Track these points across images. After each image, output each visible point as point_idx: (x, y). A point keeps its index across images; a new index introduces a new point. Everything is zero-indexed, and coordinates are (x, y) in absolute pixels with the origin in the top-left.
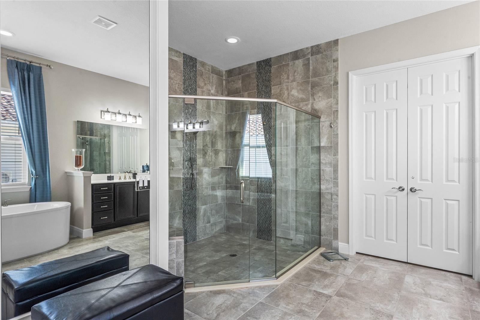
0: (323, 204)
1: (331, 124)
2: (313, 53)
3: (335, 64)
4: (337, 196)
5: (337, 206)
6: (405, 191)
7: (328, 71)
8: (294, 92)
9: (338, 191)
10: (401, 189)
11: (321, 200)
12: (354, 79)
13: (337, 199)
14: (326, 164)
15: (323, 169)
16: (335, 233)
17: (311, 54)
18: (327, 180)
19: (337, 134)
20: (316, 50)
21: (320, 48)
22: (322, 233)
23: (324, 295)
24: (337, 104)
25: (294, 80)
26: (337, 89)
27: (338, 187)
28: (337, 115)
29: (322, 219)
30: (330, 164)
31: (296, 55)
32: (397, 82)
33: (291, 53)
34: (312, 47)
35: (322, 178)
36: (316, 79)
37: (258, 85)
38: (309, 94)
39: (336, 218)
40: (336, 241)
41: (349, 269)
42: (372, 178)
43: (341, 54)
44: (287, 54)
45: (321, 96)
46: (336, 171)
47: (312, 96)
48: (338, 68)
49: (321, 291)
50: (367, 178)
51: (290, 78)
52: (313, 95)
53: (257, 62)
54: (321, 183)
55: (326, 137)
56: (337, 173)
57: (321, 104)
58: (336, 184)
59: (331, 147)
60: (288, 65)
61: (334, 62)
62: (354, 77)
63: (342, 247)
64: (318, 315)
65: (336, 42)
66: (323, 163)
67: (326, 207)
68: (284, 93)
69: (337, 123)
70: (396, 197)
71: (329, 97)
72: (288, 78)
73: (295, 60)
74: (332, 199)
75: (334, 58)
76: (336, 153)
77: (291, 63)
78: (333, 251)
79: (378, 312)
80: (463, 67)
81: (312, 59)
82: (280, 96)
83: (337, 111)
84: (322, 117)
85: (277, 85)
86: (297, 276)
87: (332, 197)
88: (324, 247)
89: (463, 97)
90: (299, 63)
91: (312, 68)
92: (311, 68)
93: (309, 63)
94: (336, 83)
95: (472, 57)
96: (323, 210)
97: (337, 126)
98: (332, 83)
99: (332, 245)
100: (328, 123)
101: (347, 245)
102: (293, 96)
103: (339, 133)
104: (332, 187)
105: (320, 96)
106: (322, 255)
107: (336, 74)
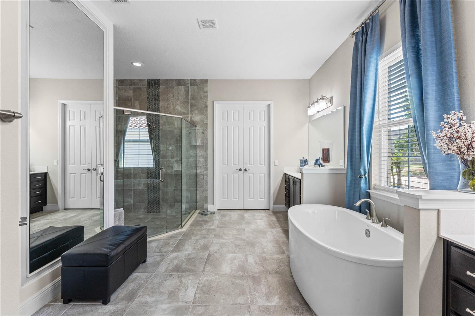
0: (198, 182)
1: (203, 131)
2: (192, 84)
3: (206, 94)
4: (207, 176)
5: (207, 182)
6: (242, 171)
7: (201, 98)
8: (178, 108)
9: (207, 173)
10: (240, 170)
11: (197, 180)
12: (217, 105)
13: (206, 178)
14: (200, 156)
15: (198, 160)
16: (206, 200)
17: (190, 84)
18: (201, 167)
19: (207, 138)
20: (193, 82)
21: (196, 82)
22: (198, 201)
23: (211, 229)
24: (207, 119)
25: (178, 99)
26: (207, 110)
27: (207, 170)
28: (207, 126)
29: (197, 192)
30: (203, 156)
31: (180, 82)
32: (238, 111)
33: (176, 80)
34: (191, 80)
35: (198, 165)
36: (194, 101)
37: (148, 97)
38: (189, 111)
39: (206, 190)
40: (206, 205)
41: (217, 217)
42: (226, 165)
43: (209, 87)
44: (173, 80)
45: (197, 112)
46: (206, 161)
47: (190, 112)
48: (207, 97)
49: (209, 228)
50: (223, 164)
51: (175, 97)
52: (191, 111)
53: (148, 80)
54: (197, 168)
55: (200, 139)
56: (207, 162)
57: (197, 118)
58: (206, 169)
59: (203, 146)
60: (173, 88)
61: (205, 93)
62: (217, 104)
63: (211, 207)
64: (213, 236)
65: (206, 81)
66: (198, 156)
67: (200, 184)
68: (170, 107)
69: (207, 131)
70: (238, 174)
71: (202, 114)
72: (173, 97)
73: (178, 85)
74: (204, 179)
75: (205, 90)
76: (206, 150)
77: (176, 87)
78: (205, 211)
79: (238, 229)
80: (266, 109)
81: (191, 88)
82: (167, 108)
83: (207, 124)
84: (197, 126)
85: (165, 100)
86: (192, 225)
87: (204, 177)
88: (199, 210)
89: (265, 123)
90: (182, 88)
91: (191, 94)
92: (190, 93)
93: (189, 90)
94: (206, 106)
95: (269, 105)
96: (198, 186)
97: (207, 133)
98: (204, 106)
99: (204, 207)
100: (201, 131)
101: (213, 205)
102: (177, 110)
103: (208, 137)
104: (204, 171)
105: (196, 113)
106: (199, 213)
107: (206, 101)
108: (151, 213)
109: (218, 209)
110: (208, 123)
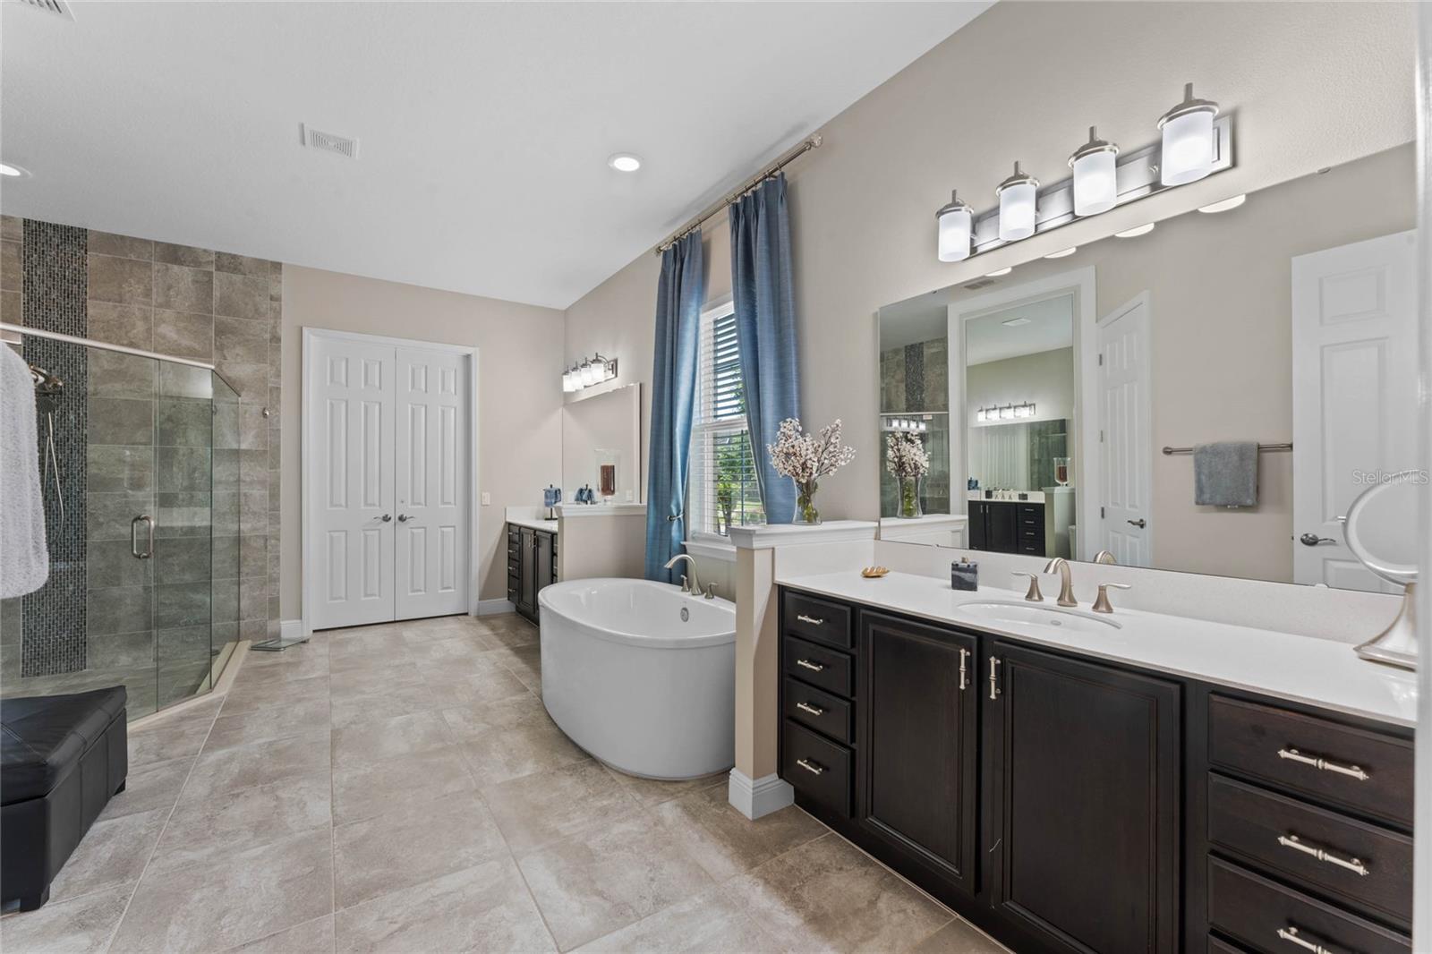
0: (245, 559)
1: (264, 409)
2: (222, 266)
3: (275, 304)
4: (278, 540)
5: (278, 558)
6: (392, 521)
7: (257, 313)
8: (168, 331)
9: (279, 530)
10: (386, 519)
11: (241, 552)
12: (312, 340)
13: (277, 546)
14: (251, 483)
15: (245, 495)
16: (274, 608)
17: (217, 266)
18: (254, 513)
19: (279, 430)
20: (228, 263)
21: (241, 264)
22: (244, 614)
23: (315, 679)
24: (278, 375)
25: (167, 305)
26: (278, 349)
27: (279, 523)
28: (278, 397)
29: (242, 587)
30: (262, 483)
31: (174, 254)
32: (380, 363)
33: (157, 243)
34: (219, 254)
35: (244, 509)
36: (229, 320)
37: (28, 282)
38: (210, 344)
39: (275, 580)
40: (275, 622)
42: (341, 506)
43: (285, 287)
44: (146, 242)
45: (241, 353)
46: (274, 495)
47: (217, 348)
48: (280, 313)
49: (307, 677)
50: (332, 504)
51: (154, 296)
52: (220, 348)
54: (242, 518)
55: (253, 433)
56: (278, 500)
57: (242, 369)
58: (275, 517)
59: (265, 452)
60: (148, 266)
61: (271, 299)
62: (312, 337)
63: (288, 628)
64: (328, 693)
65: (277, 266)
66: (244, 482)
67: (253, 563)
68: (134, 325)
69: (278, 411)
70: (379, 530)
71: (261, 358)
72: (148, 293)
73: (168, 262)
74: (266, 548)
75: (273, 292)
76: (275, 464)
77: (156, 266)
78: (269, 640)
79: (397, 666)
80: (458, 365)
81: (219, 279)
82: (120, 328)
83: (278, 389)
84: (243, 394)
85: (109, 300)
86: (240, 680)
87: (266, 543)
88: (248, 639)
89: (457, 401)
90: (184, 275)
91: (218, 295)
92: (216, 294)
93: (210, 281)
94: (276, 339)
95: (468, 357)
96: (244, 569)
97: (278, 416)
98: (268, 336)
99: (266, 629)
100: (256, 408)
101: (299, 621)
102: (164, 337)
103: (281, 429)
104: (266, 526)
105: (237, 355)
106: (253, 648)
107: (276, 322)
108: (38, 674)
109: (314, 631)
110: (282, 387)
